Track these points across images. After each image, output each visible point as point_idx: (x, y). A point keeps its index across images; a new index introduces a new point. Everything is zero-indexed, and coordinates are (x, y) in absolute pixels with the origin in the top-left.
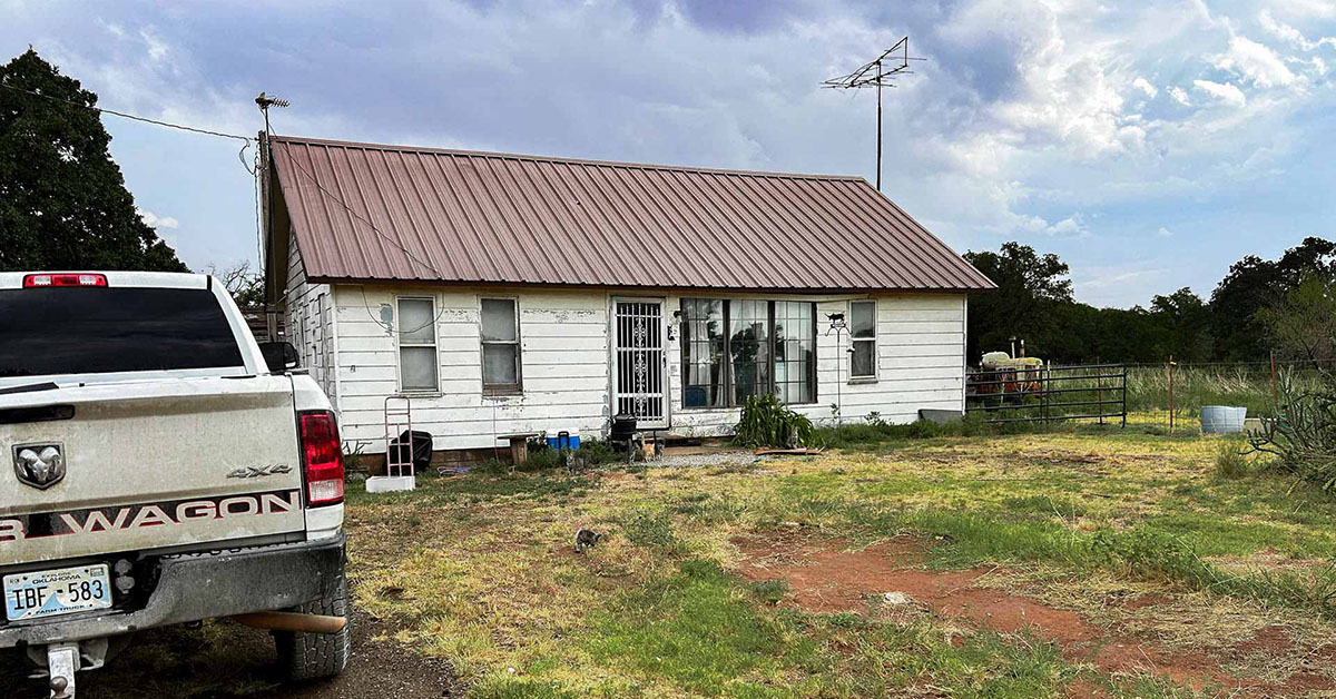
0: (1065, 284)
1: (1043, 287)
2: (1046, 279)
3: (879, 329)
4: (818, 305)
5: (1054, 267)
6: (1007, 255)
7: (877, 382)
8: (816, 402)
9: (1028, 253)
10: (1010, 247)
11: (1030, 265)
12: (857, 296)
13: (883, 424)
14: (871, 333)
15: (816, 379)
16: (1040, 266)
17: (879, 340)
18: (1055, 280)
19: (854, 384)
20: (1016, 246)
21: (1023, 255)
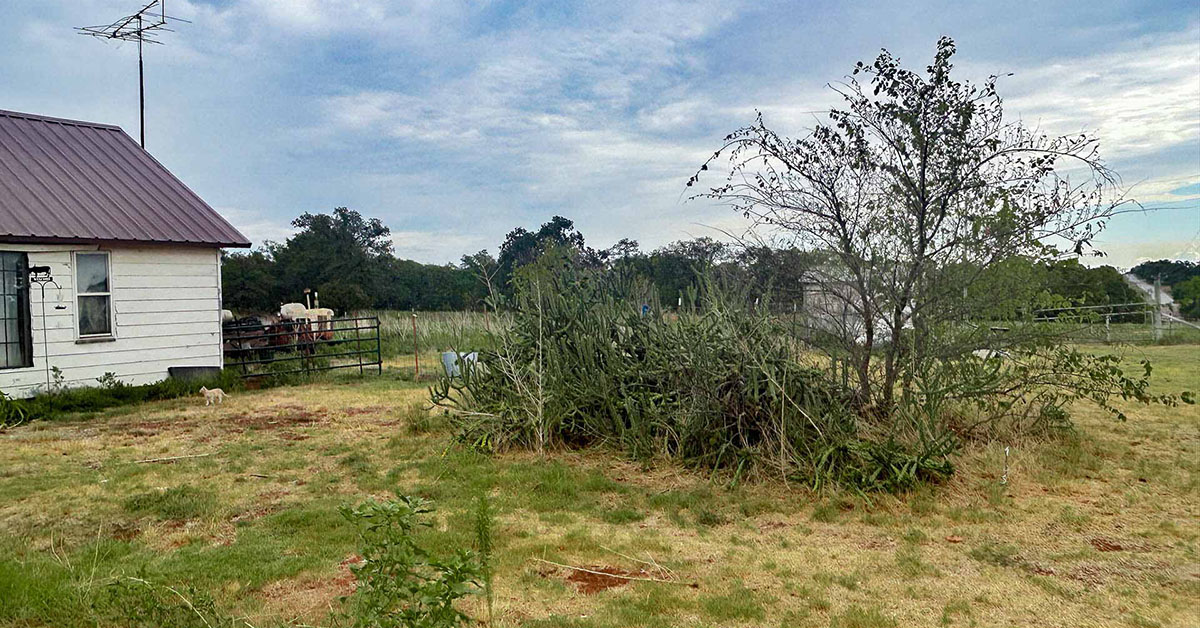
0: (388, 244)
1: (369, 245)
2: (371, 239)
3: (112, 284)
4: (29, 256)
5: (379, 231)
6: (339, 218)
7: (115, 340)
8: (32, 365)
9: (356, 217)
10: (341, 212)
11: (358, 227)
12: (82, 248)
13: (120, 385)
14: (105, 285)
15: (31, 340)
16: (366, 229)
17: (114, 294)
18: (380, 240)
19: (83, 343)
20: (346, 210)
21: (352, 217)
